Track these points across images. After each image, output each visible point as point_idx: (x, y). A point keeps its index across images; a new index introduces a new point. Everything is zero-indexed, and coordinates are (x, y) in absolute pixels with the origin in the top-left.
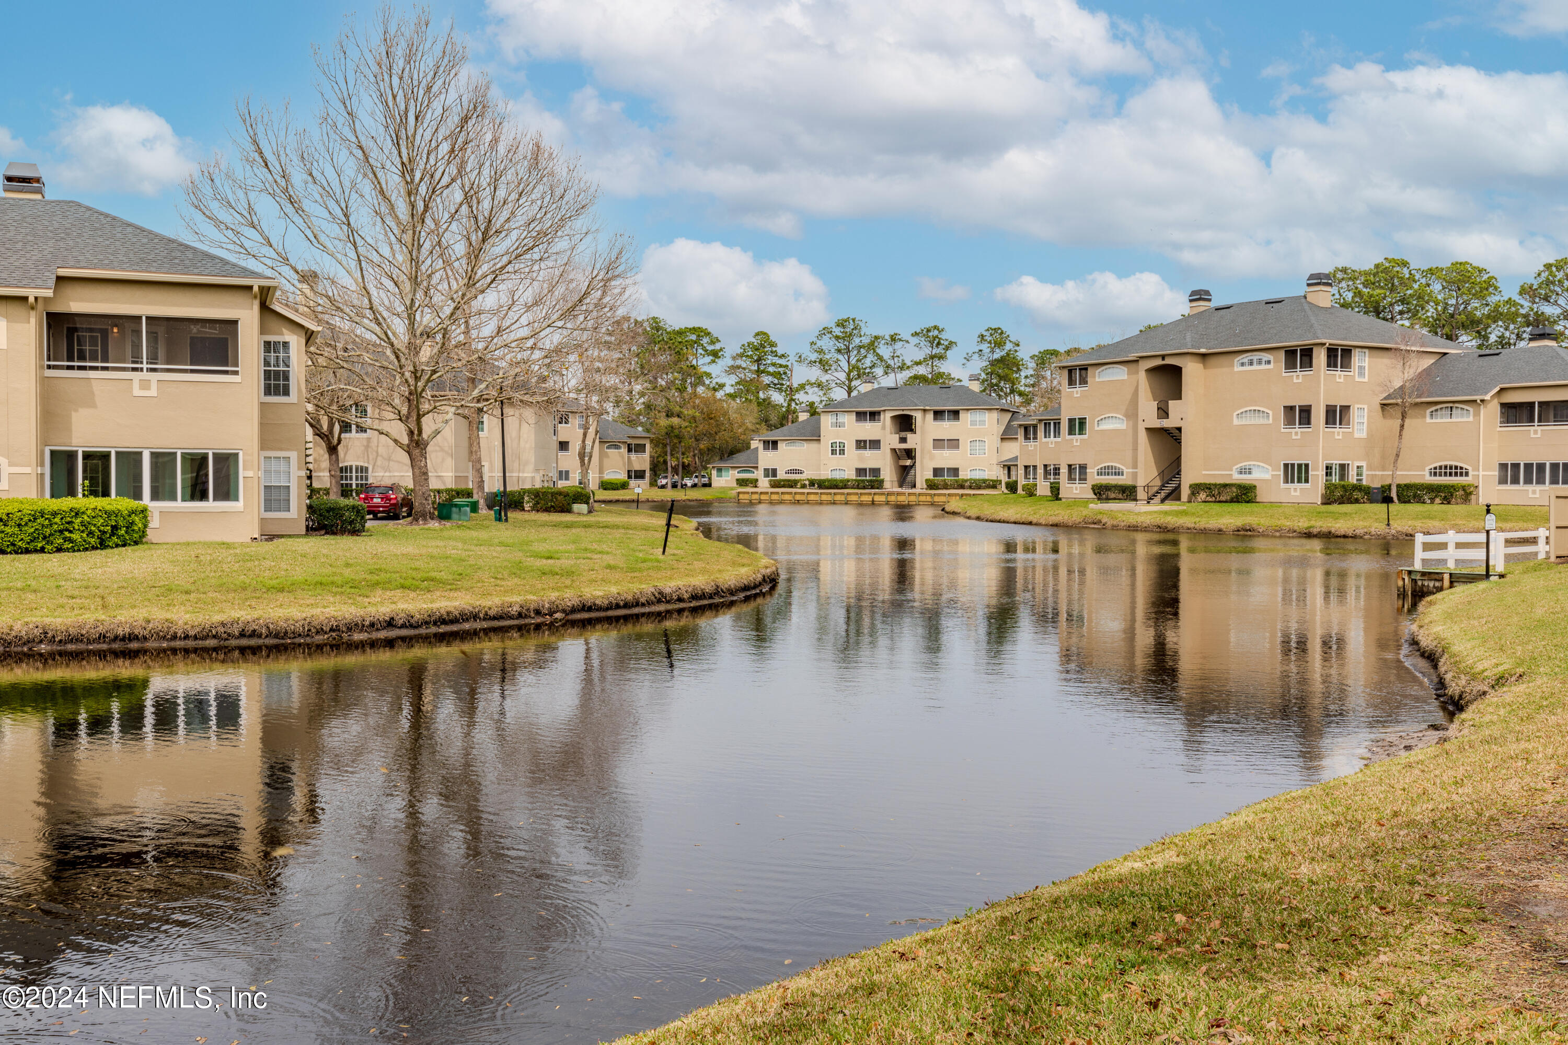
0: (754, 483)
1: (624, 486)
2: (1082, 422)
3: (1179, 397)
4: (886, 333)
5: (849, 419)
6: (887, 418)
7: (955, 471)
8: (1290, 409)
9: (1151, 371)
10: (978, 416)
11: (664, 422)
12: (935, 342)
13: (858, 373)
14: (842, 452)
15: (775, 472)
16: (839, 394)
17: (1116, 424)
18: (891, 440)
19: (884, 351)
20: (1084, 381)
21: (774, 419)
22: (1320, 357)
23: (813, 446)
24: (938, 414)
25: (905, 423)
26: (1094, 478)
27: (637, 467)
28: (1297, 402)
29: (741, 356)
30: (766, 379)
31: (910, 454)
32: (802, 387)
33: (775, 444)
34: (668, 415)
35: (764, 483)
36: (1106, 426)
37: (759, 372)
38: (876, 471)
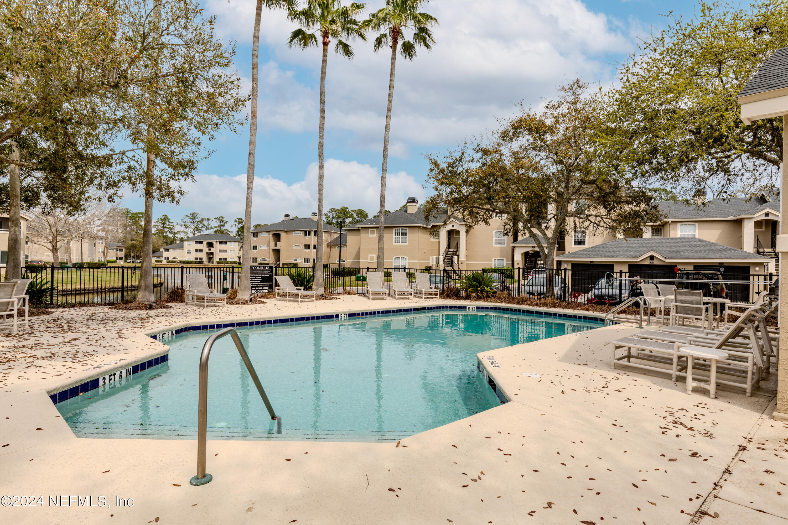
0: (161, 261)
1: (115, 262)
2: (256, 246)
3: (280, 241)
4: (206, 218)
5: (193, 243)
6: (205, 243)
7: (226, 259)
8: (305, 245)
9: (273, 234)
10: (233, 243)
11: (130, 242)
12: (222, 221)
13: (197, 229)
14: (190, 253)
15: (168, 258)
16: (191, 235)
17: (265, 247)
18: (206, 250)
19: (205, 223)
20: (257, 236)
21: (169, 242)
22: (312, 233)
23: (181, 251)
24: (221, 243)
25: (210, 245)
26: (259, 261)
27: (120, 256)
28: (307, 244)
29: (158, 222)
30: (166, 230)
31: (212, 254)
32: (178, 232)
33: (168, 250)
34: (132, 241)
35: (164, 262)
36: (262, 248)
37: (164, 227)
38: (201, 259)
